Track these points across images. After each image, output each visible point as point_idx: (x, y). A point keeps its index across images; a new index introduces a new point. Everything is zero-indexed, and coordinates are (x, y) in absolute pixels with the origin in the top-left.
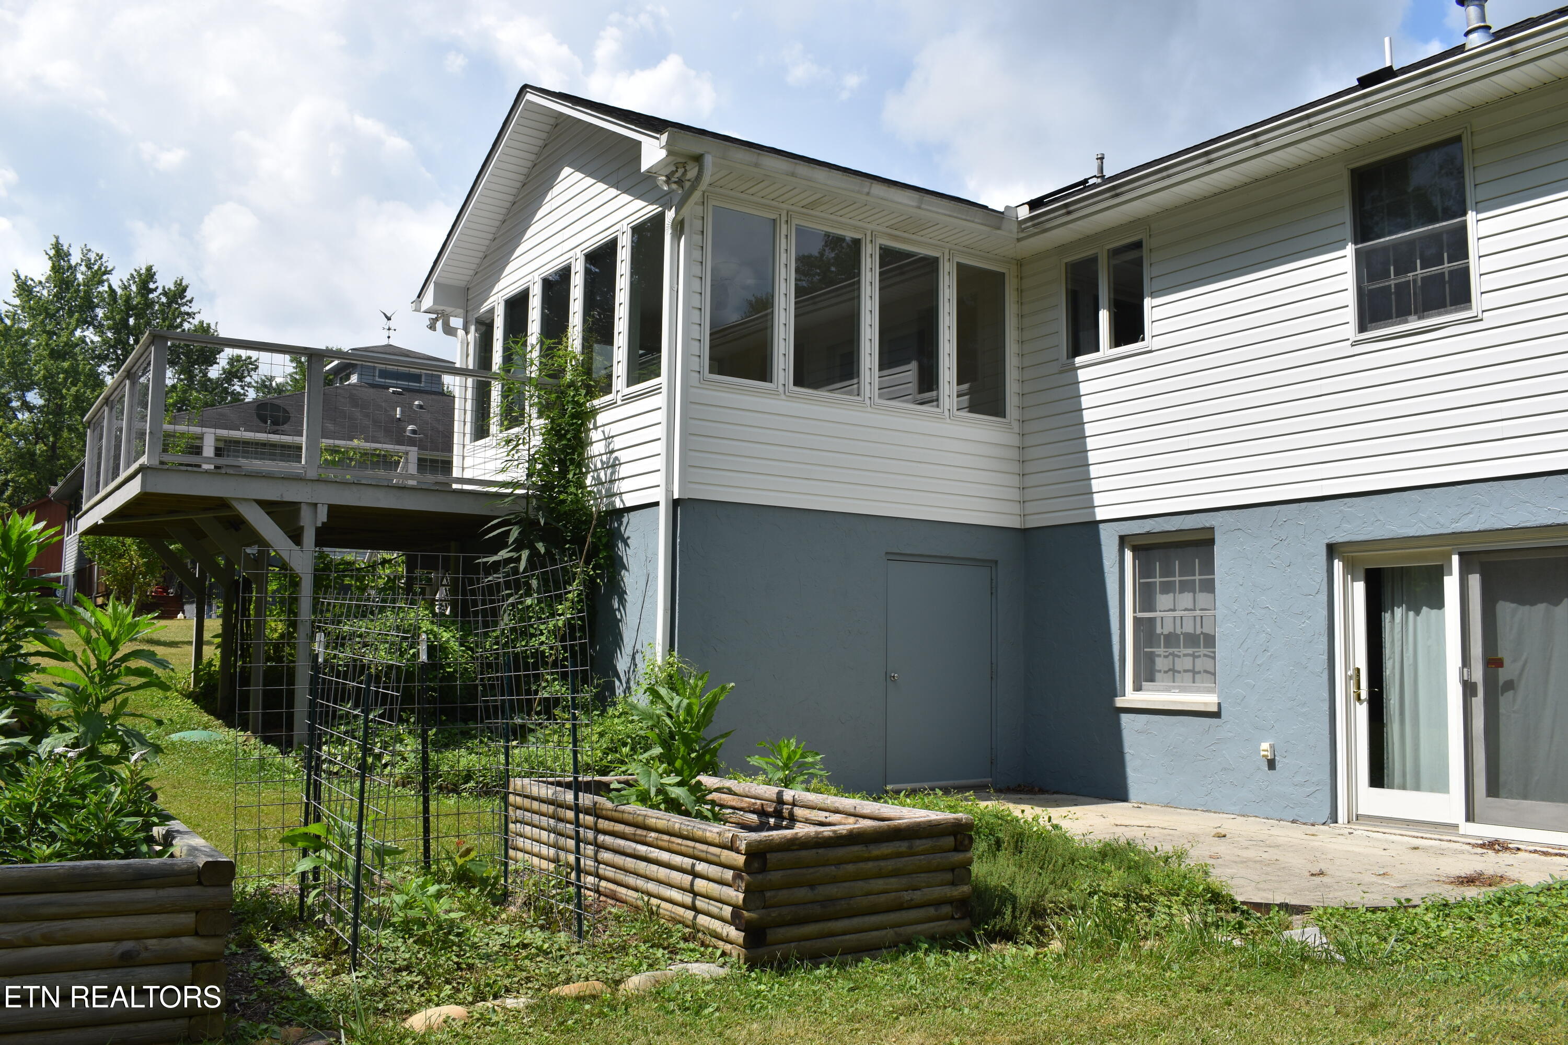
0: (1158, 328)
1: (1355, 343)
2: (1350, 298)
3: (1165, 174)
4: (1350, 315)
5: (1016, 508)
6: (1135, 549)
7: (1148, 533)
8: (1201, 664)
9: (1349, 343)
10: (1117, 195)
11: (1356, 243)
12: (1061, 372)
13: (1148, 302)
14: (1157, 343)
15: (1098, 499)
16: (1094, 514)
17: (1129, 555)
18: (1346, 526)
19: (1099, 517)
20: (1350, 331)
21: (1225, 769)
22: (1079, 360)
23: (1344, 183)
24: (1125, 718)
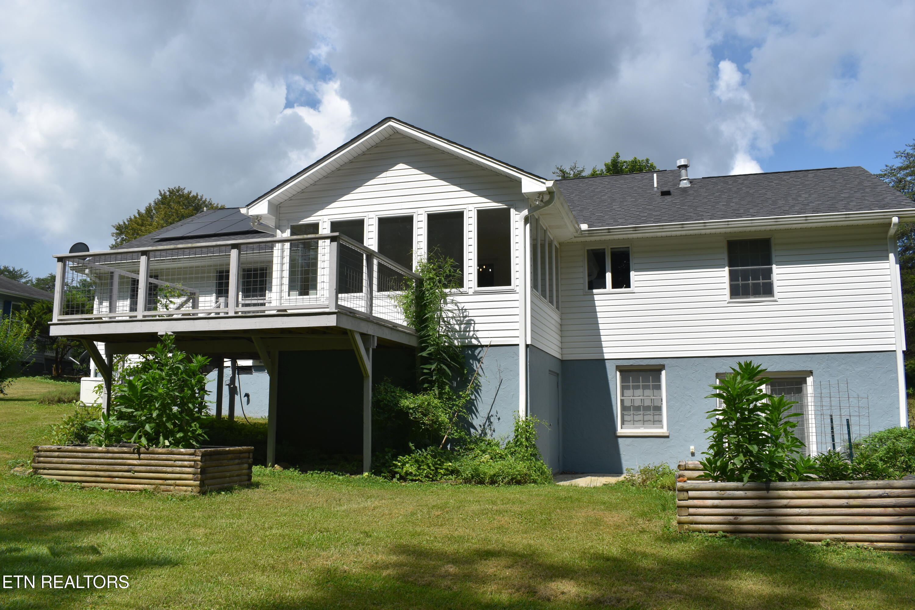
0: (637, 284)
1: (729, 303)
2: (727, 286)
3: (661, 227)
4: (727, 292)
5: (559, 350)
6: (621, 371)
7: (631, 365)
8: (656, 418)
9: (727, 302)
10: (636, 230)
11: (729, 267)
12: (584, 295)
13: (632, 274)
14: (636, 290)
15: (605, 350)
16: (603, 356)
17: (618, 373)
18: (724, 367)
19: (606, 358)
20: (727, 297)
21: (671, 457)
22: (595, 291)
23: (725, 244)
24: (620, 440)
